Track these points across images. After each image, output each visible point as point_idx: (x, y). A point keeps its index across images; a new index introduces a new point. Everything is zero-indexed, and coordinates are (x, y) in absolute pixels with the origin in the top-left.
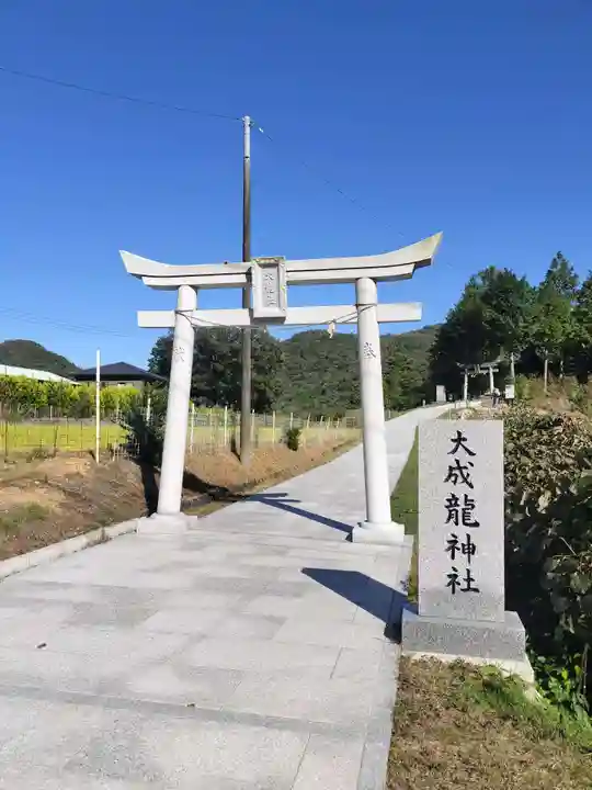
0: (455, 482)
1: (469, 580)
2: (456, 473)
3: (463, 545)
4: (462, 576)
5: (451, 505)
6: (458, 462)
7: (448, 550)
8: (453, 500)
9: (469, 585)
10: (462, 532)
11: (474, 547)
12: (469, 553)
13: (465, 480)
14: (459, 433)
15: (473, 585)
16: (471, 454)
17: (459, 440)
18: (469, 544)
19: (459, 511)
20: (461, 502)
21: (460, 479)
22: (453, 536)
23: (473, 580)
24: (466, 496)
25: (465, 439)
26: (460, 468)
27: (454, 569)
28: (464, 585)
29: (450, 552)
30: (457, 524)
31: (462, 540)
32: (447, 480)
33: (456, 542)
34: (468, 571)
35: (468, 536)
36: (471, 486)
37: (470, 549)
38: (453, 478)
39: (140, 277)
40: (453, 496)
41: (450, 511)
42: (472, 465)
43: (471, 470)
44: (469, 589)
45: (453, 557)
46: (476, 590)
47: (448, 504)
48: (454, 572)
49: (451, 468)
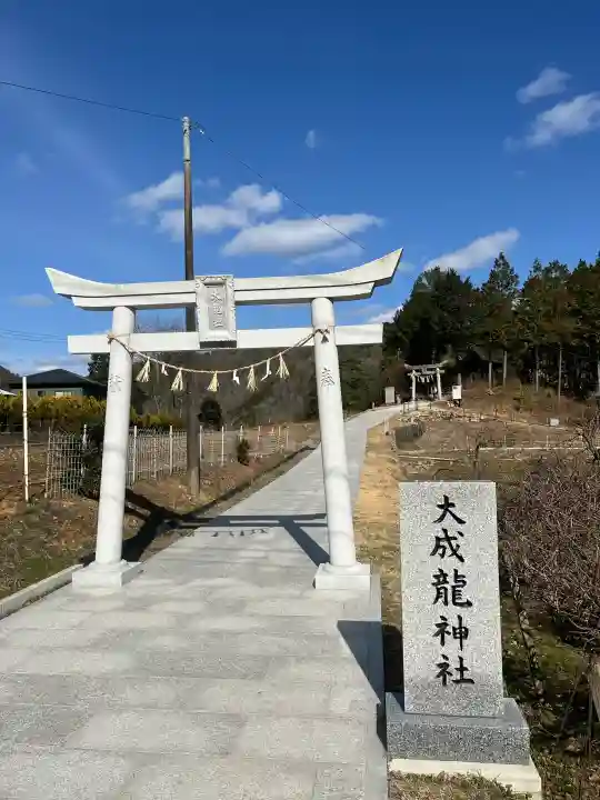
0: (442, 556)
1: (462, 669)
2: (445, 544)
3: (454, 629)
4: (454, 665)
5: (439, 583)
6: (445, 531)
7: (436, 635)
8: (441, 577)
9: (462, 675)
10: (452, 613)
11: (467, 630)
12: (461, 638)
13: (454, 552)
14: (446, 498)
15: (467, 675)
16: (461, 522)
17: (447, 506)
18: (461, 627)
19: (448, 588)
20: (450, 579)
21: (449, 552)
22: (443, 618)
23: (466, 669)
24: (456, 571)
25: (453, 505)
26: (448, 539)
27: (445, 657)
28: (457, 676)
29: (439, 637)
30: (446, 603)
31: (453, 622)
32: (433, 553)
33: (446, 625)
34: (461, 659)
35: (460, 618)
36: (461, 559)
37: (462, 633)
38: (440, 551)
39: (69, 297)
40: (441, 571)
41: (438, 590)
42: (461, 534)
43: (461, 541)
44: (462, 680)
45: (443, 643)
46: (471, 681)
47: (436, 581)
48: (443, 661)
49: (438, 539)
